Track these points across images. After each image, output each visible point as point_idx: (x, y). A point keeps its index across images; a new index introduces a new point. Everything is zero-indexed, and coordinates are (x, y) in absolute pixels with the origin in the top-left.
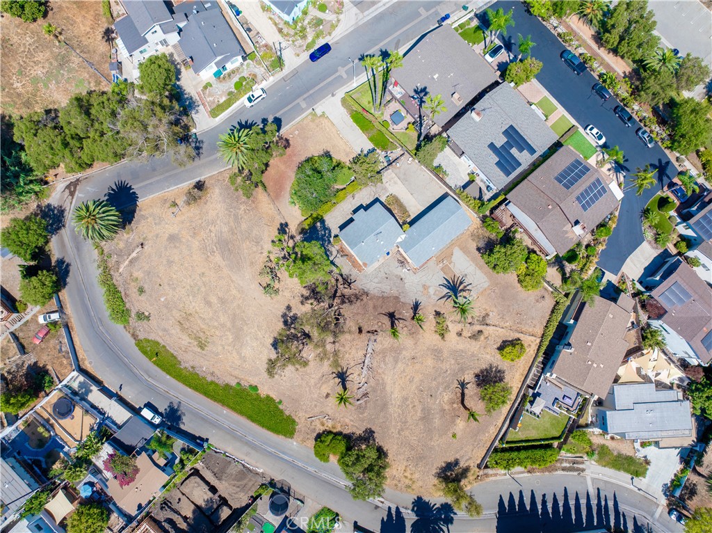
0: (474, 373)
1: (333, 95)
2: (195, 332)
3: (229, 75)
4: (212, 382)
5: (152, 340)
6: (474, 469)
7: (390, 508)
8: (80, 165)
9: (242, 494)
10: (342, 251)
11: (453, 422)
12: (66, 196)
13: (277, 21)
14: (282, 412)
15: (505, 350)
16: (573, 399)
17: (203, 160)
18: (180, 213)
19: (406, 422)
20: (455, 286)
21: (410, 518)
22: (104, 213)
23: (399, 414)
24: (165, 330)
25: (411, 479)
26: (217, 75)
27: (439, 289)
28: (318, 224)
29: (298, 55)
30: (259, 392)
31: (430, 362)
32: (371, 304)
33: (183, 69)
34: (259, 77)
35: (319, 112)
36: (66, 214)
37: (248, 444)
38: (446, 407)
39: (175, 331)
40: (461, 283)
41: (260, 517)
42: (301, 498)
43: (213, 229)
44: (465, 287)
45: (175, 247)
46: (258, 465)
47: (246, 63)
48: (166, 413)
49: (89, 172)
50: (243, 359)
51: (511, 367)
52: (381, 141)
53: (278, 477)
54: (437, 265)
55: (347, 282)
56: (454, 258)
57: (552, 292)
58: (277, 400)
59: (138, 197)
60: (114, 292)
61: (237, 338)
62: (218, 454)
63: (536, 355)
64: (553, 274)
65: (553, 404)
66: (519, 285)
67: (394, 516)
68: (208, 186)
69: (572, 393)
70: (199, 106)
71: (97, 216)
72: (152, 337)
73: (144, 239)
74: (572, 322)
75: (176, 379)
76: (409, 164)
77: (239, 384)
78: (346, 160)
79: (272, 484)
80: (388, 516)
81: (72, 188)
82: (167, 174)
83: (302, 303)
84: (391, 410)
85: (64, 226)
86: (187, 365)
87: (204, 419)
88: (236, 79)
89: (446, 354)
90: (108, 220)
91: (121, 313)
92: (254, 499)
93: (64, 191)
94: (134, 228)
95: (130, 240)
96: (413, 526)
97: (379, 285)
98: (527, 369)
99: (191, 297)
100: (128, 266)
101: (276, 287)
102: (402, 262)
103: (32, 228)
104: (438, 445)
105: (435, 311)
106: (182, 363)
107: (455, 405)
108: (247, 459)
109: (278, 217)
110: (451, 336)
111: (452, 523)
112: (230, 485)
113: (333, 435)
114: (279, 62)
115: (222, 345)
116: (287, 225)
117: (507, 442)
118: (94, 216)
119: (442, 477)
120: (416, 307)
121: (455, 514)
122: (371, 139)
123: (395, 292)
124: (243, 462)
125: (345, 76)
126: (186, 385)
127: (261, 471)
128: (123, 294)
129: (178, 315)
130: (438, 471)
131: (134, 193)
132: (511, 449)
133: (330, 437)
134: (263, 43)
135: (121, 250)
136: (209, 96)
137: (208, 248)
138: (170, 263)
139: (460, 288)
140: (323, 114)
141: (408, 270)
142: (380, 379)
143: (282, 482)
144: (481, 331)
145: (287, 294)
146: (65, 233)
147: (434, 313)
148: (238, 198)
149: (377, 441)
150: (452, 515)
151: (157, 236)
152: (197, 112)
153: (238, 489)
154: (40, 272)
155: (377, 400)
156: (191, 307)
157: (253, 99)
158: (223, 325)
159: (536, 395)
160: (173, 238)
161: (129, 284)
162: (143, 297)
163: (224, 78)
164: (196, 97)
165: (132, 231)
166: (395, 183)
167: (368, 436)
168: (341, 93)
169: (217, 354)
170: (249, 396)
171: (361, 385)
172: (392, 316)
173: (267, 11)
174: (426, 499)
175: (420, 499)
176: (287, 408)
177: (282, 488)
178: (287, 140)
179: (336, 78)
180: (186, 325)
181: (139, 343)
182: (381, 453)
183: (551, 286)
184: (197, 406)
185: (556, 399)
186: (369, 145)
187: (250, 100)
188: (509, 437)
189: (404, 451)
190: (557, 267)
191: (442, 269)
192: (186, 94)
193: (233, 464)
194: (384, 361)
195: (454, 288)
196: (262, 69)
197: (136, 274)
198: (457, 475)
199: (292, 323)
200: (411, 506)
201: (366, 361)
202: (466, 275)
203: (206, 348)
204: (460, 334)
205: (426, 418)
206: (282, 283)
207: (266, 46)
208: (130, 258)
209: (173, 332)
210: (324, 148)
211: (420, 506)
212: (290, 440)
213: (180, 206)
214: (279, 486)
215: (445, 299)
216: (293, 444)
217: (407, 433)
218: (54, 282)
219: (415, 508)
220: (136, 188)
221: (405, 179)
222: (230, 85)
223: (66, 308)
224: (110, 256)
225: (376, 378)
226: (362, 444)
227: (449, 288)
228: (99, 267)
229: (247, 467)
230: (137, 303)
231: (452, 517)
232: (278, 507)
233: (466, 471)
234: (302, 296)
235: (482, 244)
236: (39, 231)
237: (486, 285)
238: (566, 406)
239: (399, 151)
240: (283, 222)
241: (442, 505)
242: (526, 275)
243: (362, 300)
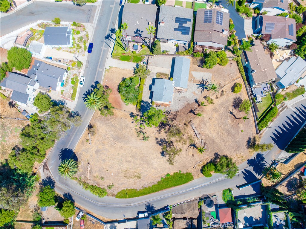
0: (232, 106)
1: (108, 58)
2: (133, 175)
3: (67, 82)
4: (153, 186)
5: (121, 191)
6: (257, 136)
7: (242, 172)
8: (43, 157)
9: (195, 211)
10: (158, 105)
11: (238, 127)
12: (46, 172)
13: (66, 50)
14: (183, 174)
15: (235, 90)
16: (266, 87)
17: (83, 117)
18: (92, 141)
19: (224, 141)
20: (202, 84)
21: (251, 169)
23: (220, 140)
24: (122, 184)
25: (241, 157)
26: (62, 85)
27: (198, 89)
28: (142, 103)
29: (84, 55)
30: (170, 174)
31: (215, 115)
32: (182, 113)
33: (49, 93)
34: (77, 74)
35: (108, 68)
36: (52, 178)
37: (182, 194)
38: (232, 124)
39: (126, 181)
40: (203, 82)
41: (207, 213)
42: (213, 195)
43: (108, 136)
44: (206, 81)
45: (101, 154)
46: (191, 197)
47: (68, 73)
48: (147, 210)
49: (46, 156)
50: (156, 169)
51: (240, 94)
52: (137, 59)
53: (200, 195)
54: (191, 82)
55: (168, 113)
56: (194, 76)
57: (232, 60)
58: (179, 172)
59: (72, 150)
60: (93, 188)
61: (148, 164)
62: (176, 207)
63: (244, 83)
64: (228, 54)
65: (262, 94)
66: (221, 66)
67: (246, 173)
68: (93, 124)
69: (264, 85)
70: (65, 101)
71: (68, 167)
72: (120, 190)
73: (87, 161)
74: (247, 63)
75: (140, 196)
76: (153, 59)
77: (162, 178)
78: (132, 75)
79: (201, 199)
80: (244, 175)
81: (45, 167)
82: (75, 133)
83: (160, 133)
84: (216, 141)
85: (55, 182)
86: (140, 188)
87: (161, 200)
88: (70, 81)
89: (218, 108)
91: (102, 192)
92: (200, 209)
93: (44, 171)
94: (81, 160)
95: (83, 166)
96: (254, 170)
97: (179, 105)
98: (246, 90)
99: (121, 165)
100: (90, 175)
101: (147, 136)
102: (180, 91)
103: (47, 192)
104: (240, 138)
105: (204, 97)
106: (137, 189)
107: (235, 121)
108: (186, 199)
109: (127, 113)
110: (215, 101)
111: (264, 158)
112: (188, 212)
113: (206, 166)
114: (80, 64)
115: (145, 171)
116: (132, 113)
117: (259, 118)
119: (250, 147)
120: (196, 101)
121: (263, 155)
122: (134, 61)
123: (186, 103)
124: (186, 201)
125: (106, 49)
126: (145, 195)
127: (194, 198)
128: (97, 185)
129: (122, 175)
130: (247, 146)
131: (69, 149)
132: (262, 119)
133: (206, 167)
134: (68, 61)
135: (83, 172)
136: (66, 94)
137: (112, 144)
138: (104, 160)
139: (204, 83)
140: (110, 67)
141: (184, 92)
142: (205, 134)
143: (203, 196)
144: (223, 91)
145: (152, 135)
146: (57, 184)
147: (204, 98)
148: (107, 119)
149: (220, 155)
150: (262, 156)
151: (91, 156)
152: (66, 103)
153: (193, 211)
154: (63, 204)
155: (210, 142)
156: (124, 168)
157: (82, 82)
158: (140, 164)
159: (255, 96)
160: (97, 152)
161: (96, 180)
162: (105, 180)
163: (66, 84)
164: (61, 99)
165: (81, 162)
166: (154, 68)
167: (217, 155)
168: (109, 56)
169: (146, 175)
170: (168, 179)
171: (201, 141)
172: (191, 111)
173: (60, 49)
174: (250, 158)
175: (248, 160)
176: (184, 171)
177: (205, 197)
178: (106, 86)
179: (103, 52)
180: (128, 175)
181: (117, 196)
182: (226, 157)
183: (231, 58)
184: (154, 198)
185: (261, 91)
186: (134, 64)
187: (81, 84)
188: (258, 116)
189: (232, 150)
190: (227, 50)
191: (194, 82)
192: (57, 101)
193: (183, 205)
194: (201, 128)
195: (203, 85)
196: (76, 70)
197: (95, 175)
198: (253, 142)
199: (162, 143)
200: (248, 165)
201: (196, 133)
202: (202, 78)
203: (141, 177)
204: (217, 98)
205: (229, 134)
206: (148, 133)
207: (70, 61)
208: (89, 171)
209: (125, 182)
210: (121, 77)
211: (251, 162)
212: (193, 180)
213: (90, 139)
214: (203, 198)
215: (203, 91)
216: (195, 181)
217: (227, 144)
218: (71, 203)
219: (250, 165)
220: (68, 147)
221: (156, 65)
222: (70, 84)
223: (82, 208)
224: (80, 177)
225: (204, 135)
226: (217, 160)
227: (201, 86)
228: (80, 184)
229: (188, 202)
230: (104, 184)
231: (263, 157)
232: (210, 204)
233: (254, 138)
234: (158, 131)
235: (199, 63)
236: (50, 191)
237: (211, 75)
238: (266, 91)
239: (146, 58)
240: (130, 113)
241: (256, 156)
242: (221, 61)
243: (178, 115)
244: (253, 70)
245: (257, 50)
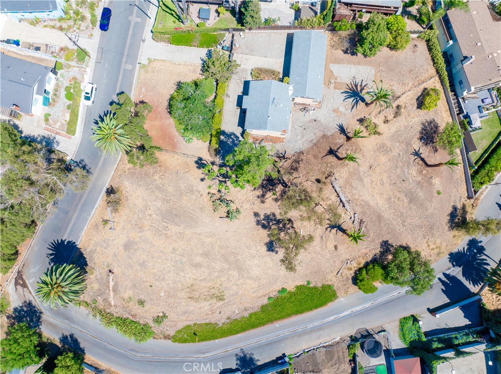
0: (418, 139)
1: (144, 41)
2: (207, 294)
3: (55, 95)
4: (251, 315)
5: (182, 329)
6: (469, 203)
7: (439, 279)
8: (9, 260)
9: (343, 365)
10: (257, 140)
11: (431, 184)
12: (21, 291)
13: (52, 23)
14: (315, 288)
15: (426, 103)
16: (489, 96)
17: (96, 172)
18: (115, 224)
19: (402, 214)
20: (354, 91)
21: (457, 272)
22: (61, 275)
23: (393, 213)
24: (185, 313)
25: (437, 247)
26: (46, 102)
27: (346, 103)
28: (222, 137)
29: (92, 35)
30: (288, 289)
31: (383, 159)
32: (310, 157)
33: (17, 122)
34: (78, 76)
35: (145, 61)
36: (34, 303)
37: (313, 330)
38: (419, 179)
39: (193, 306)
40: (356, 86)
41: (369, 368)
42: (380, 329)
43: (150, 212)
44: (361, 85)
45: (135, 250)
46: (333, 337)
47: (59, 75)
48: (240, 366)
49: (21, 259)
50: (257, 279)
51: (435, 112)
52: (209, 40)
53: (352, 331)
54: (329, 88)
55: (282, 157)
56: (336, 74)
57: (418, 37)
58: (306, 283)
59: (74, 243)
60: (123, 323)
61: (240, 269)
62: (301, 357)
63: (444, 89)
64: (410, 25)
65: (481, 112)
66: (393, 52)
67: (447, 281)
68: (117, 186)
69: (485, 94)
70: (55, 138)
71: (59, 281)
72: (180, 326)
73: (108, 266)
74: (451, 42)
75: (224, 337)
76: (244, 38)
77: (269, 298)
78: (197, 75)
79: (354, 339)
80: (443, 285)
81: (20, 281)
82: (79, 207)
83: (263, 202)
84: (386, 216)
85: (41, 313)
86: (223, 321)
87: (269, 344)
88: (63, 93)
89: (388, 144)
90: (69, 277)
91: (142, 331)
92: (353, 360)
93: (16, 289)
94: (93, 266)
95: (99, 277)
96: (464, 275)
97: (304, 139)
98: (446, 104)
99: (181, 274)
100: (115, 295)
101: (234, 208)
102: (305, 108)
103: (18, 337)
104: (434, 209)
105: (358, 120)
106: (218, 322)
107: (424, 172)
108: (322, 341)
109: (188, 160)
110: (382, 128)
111: (484, 249)
112: (329, 368)
113: (364, 269)
114: (82, 54)
115: (234, 284)
116: (200, 159)
117: (476, 163)
118: (56, 284)
119: (455, 226)
120: (342, 130)
121: (481, 242)
122: (201, 45)
123: (320, 134)
124: (322, 345)
125: (139, 20)
126: (235, 334)
127: (338, 339)
128: (130, 318)
129: (184, 294)
130: (449, 225)
131: (69, 242)
132: (481, 167)
133: (364, 272)
134: (57, 49)
135: (99, 290)
136: (55, 123)
137: (160, 229)
138: (143, 265)
139: (359, 89)
140: (150, 61)
141: (314, 110)
142: (361, 202)
143: (358, 332)
144: (398, 106)
145: (247, 206)
146: (46, 317)
147: (358, 122)
148: (147, 174)
149: (394, 245)
150: (480, 244)
151: (115, 255)
152: (58, 143)
153: (337, 365)
154: (56, 361)
155: (371, 218)
156: (188, 280)
157: (89, 95)
158: (222, 271)
159: (467, 116)
160: (128, 246)
161: (128, 306)
162: (147, 306)
163: (53, 100)
164: (46, 133)
165: (94, 269)
166: (247, 60)
167: (386, 246)
168: (148, 35)
169: (237, 293)
170: (284, 299)
171: (353, 218)
172: (331, 152)
173: (37, 23)
174: (455, 250)
175: (451, 254)
176: (317, 282)
177: (362, 335)
178: (142, 102)
179: (134, 27)
180: (196, 295)
181: (174, 339)
182: (406, 248)
183: (414, 32)
184: (255, 340)
185: (479, 107)
186: (203, 52)
187: (88, 98)
188: (474, 160)
189: (418, 234)
190: (406, 17)
191: (335, 88)
192: (37, 138)
193: (317, 353)
194: (353, 188)
195: (355, 93)
196: (75, 69)
197: (126, 296)
198: (462, 217)
199: (269, 223)
200: (450, 265)
201: (343, 199)
202: (354, 77)
203: (225, 297)
204: (386, 121)
205: (412, 199)
206: (236, 202)
207: (62, 49)
208: (111, 288)
209: (191, 308)
210: (174, 82)
211: (456, 258)
212: (337, 300)
213: (111, 219)
214: (359, 336)
215: (355, 105)
216: (341, 300)
217: (409, 220)
218: (73, 358)
219: (454, 263)
220: (66, 237)
221: (251, 51)
222: (63, 101)
223: (101, 366)
224: (95, 301)
225: (359, 203)
226: (387, 256)
227: (351, 97)
228: (95, 316)
229: (327, 346)
230: (146, 315)
231: (481, 246)
232: (374, 350)
233: (464, 207)
234: (258, 197)
235: (346, 45)
236: (26, 335)
237: (373, 72)
238: (490, 105)
239: (228, 36)
240: (196, 159)
241: (468, 245)
242: (395, 38)
243: (302, 160)
244: (466, 58)
245: (475, 13)
